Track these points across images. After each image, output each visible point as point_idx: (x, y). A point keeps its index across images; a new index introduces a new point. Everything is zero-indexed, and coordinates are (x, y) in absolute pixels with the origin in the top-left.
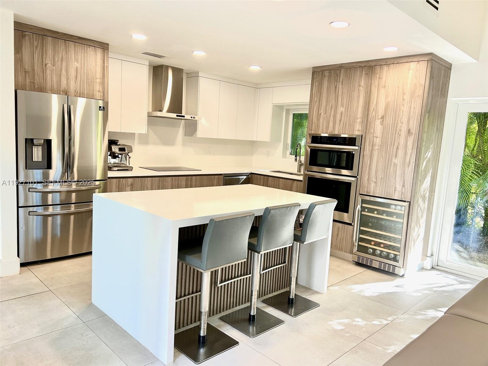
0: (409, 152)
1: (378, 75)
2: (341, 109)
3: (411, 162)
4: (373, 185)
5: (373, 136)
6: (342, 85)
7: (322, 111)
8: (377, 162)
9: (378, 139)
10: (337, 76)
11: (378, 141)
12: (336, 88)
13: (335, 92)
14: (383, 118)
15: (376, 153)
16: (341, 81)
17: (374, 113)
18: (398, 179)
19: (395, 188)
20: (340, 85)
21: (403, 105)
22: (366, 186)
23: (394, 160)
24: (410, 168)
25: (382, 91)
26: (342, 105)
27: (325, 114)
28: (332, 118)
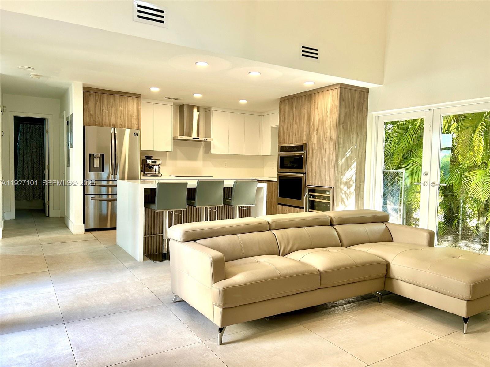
0: (331, 152)
1: (313, 101)
2: (296, 126)
3: (333, 159)
4: (314, 178)
5: (313, 143)
6: (295, 109)
7: (286, 129)
8: (316, 161)
9: (315, 145)
10: (293, 103)
11: (315, 146)
12: (292, 111)
13: (292, 114)
14: (317, 130)
15: (315, 155)
16: (295, 106)
17: (313, 128)
18: (327, 172)
19: (326, 178)
20: (294, 110)
21: (327, 120)
22: (310, 179)
23: (324, 159)
24: (332, 163)
25: (316, 111)
26: (296, 124)
27: (287, 130)
28: (291, 133)
